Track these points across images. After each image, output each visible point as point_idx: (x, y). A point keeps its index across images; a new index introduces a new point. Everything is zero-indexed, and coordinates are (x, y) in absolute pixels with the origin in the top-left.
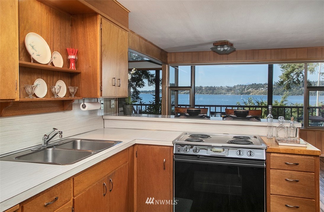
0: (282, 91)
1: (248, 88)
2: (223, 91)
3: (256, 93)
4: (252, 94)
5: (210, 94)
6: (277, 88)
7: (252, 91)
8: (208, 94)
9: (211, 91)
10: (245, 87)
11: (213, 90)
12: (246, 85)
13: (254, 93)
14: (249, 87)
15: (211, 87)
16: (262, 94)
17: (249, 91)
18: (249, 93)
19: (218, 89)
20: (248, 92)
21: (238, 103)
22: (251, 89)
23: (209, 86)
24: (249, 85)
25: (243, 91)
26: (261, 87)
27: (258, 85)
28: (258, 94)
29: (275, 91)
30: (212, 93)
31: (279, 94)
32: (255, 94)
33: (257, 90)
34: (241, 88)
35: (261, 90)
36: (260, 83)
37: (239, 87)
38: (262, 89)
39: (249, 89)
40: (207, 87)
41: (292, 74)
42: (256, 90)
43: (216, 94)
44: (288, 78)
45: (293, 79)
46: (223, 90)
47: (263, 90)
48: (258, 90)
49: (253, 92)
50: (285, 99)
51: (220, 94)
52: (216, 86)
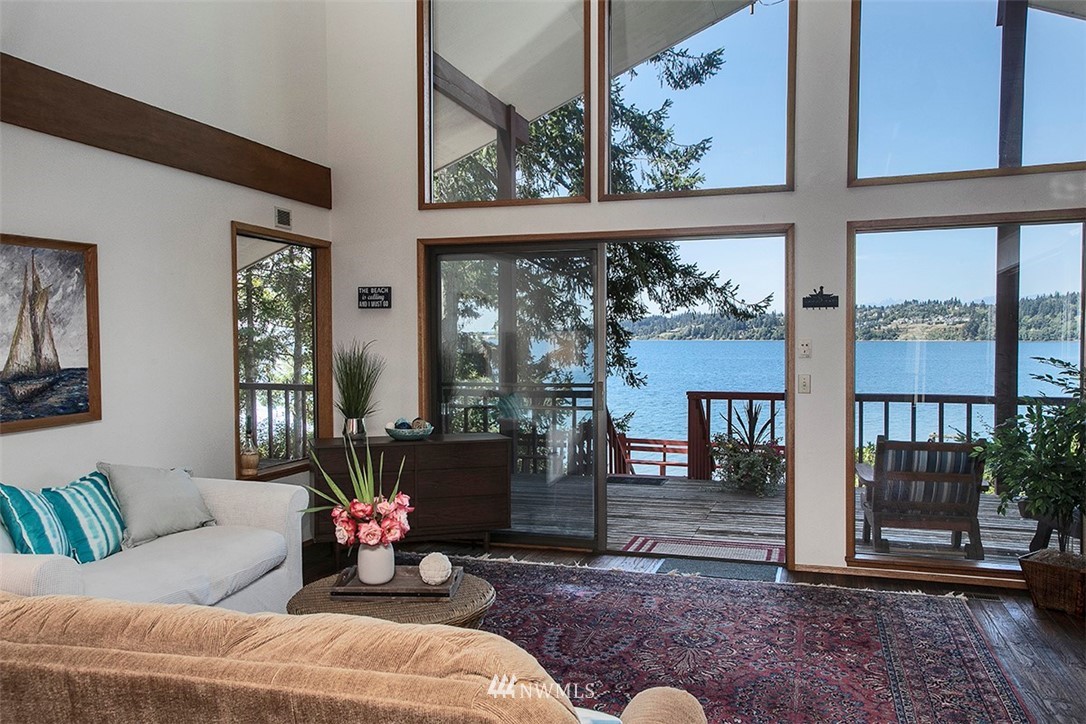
1: (891, 317)
3: (919, 334)
4: (904, 336)
5: (758, 339)
7: (903, 326)
8: (751, 337)
9: (763, 329)
10: (880, 314)
12: (883, 308)
13: (912, 333)
14: (893, 313)
16: (941, 336)
17: (892, 326)
18: (895, 335)
20: (890, 331)
22: (901, 320)
24: (893, 306)
25: (873, 327)
26: (936, 313)
27: (924, 305)
28: (926, 339)
32: (914, 338)
33: (923, 322)
34: (866, 315)
35: (937, 323)
36: (932, 300)
37: (859, 314)
38: (941, 318)
39: (894, 319)
42: (918, 323)
43: (780, 338)
47: (942, 323)
48: (925, 325)
49: (907, 332)
52: (778, 313)
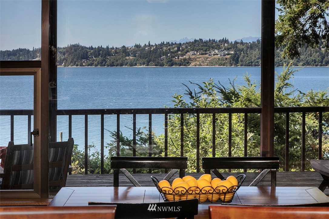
0: (257, 56)
1: (185, 50)
2: (127, 58)
3: (203, 62)
4: (194, 63)
5: (96, 66)
6: (246, 51)
7: (193, 57)
8: (91, 65)
9: (100, 58)
10: (179, 48)
11: (105, 57)
12: (180, 44)
13: (198, 61)
14: (187, 47)
15: (100, 49)
16: (216, 63)
17: (186, 57)
18: (188, 63)
19: (116, 52)
20: (185, 60)
21: (177, 98)
22: (192, 53)
23: (94, 47)
24: (187, 43)
25: (174, 57)
26: (213, 48)
27: (206, 42)
28: (207, 65)
29: (244, 57)
30: (102, 63)
31: (252, 62)
32: (200, 65)
33: (206, 54)
34: (169, 49)
35: (214, 55)
36: (211, 39)
37: (165, 48)
38: (216, 51)
39: (188, 51)
40: (89, 48)
41: (302, 20)
42: (202, 54)
43: (112, 65)
44: (295, 28)
45: (305, 32)
46: (129, 55)
47: (217, 54)
48: (207, 56)
49: (196, 60)
50: (286, 82)
51: (122, 65)
52: (110, 47)
